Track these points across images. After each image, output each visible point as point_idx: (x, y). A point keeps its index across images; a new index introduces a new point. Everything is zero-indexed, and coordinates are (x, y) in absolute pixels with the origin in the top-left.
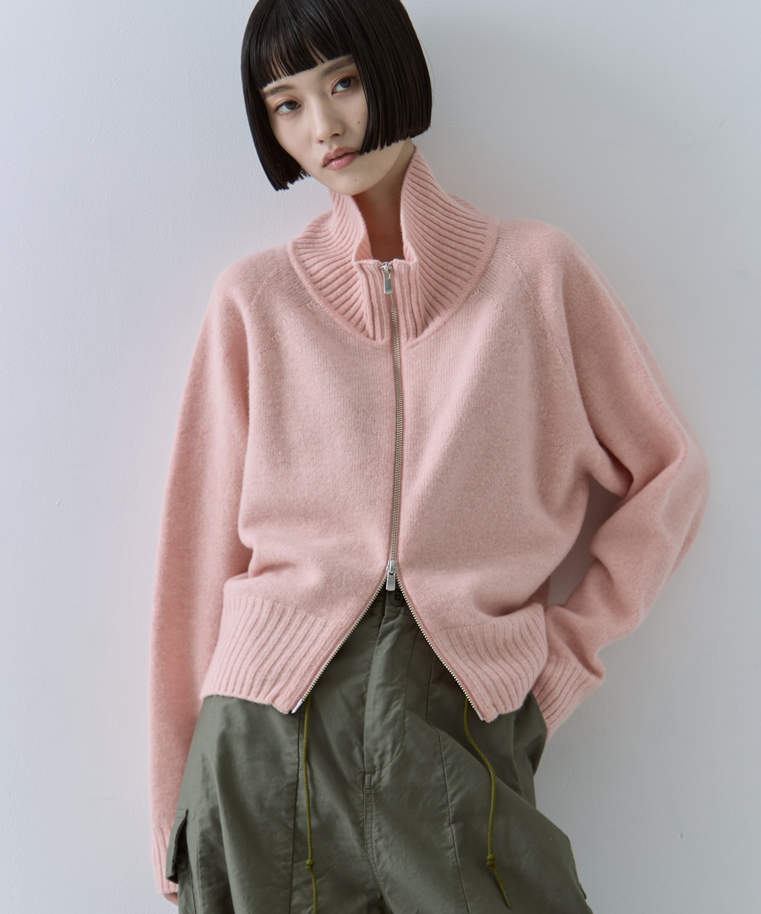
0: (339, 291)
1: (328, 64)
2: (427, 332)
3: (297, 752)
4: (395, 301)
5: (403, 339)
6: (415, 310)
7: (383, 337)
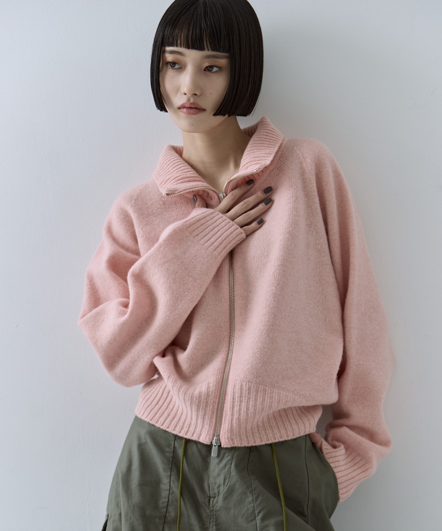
3: (169, 483)
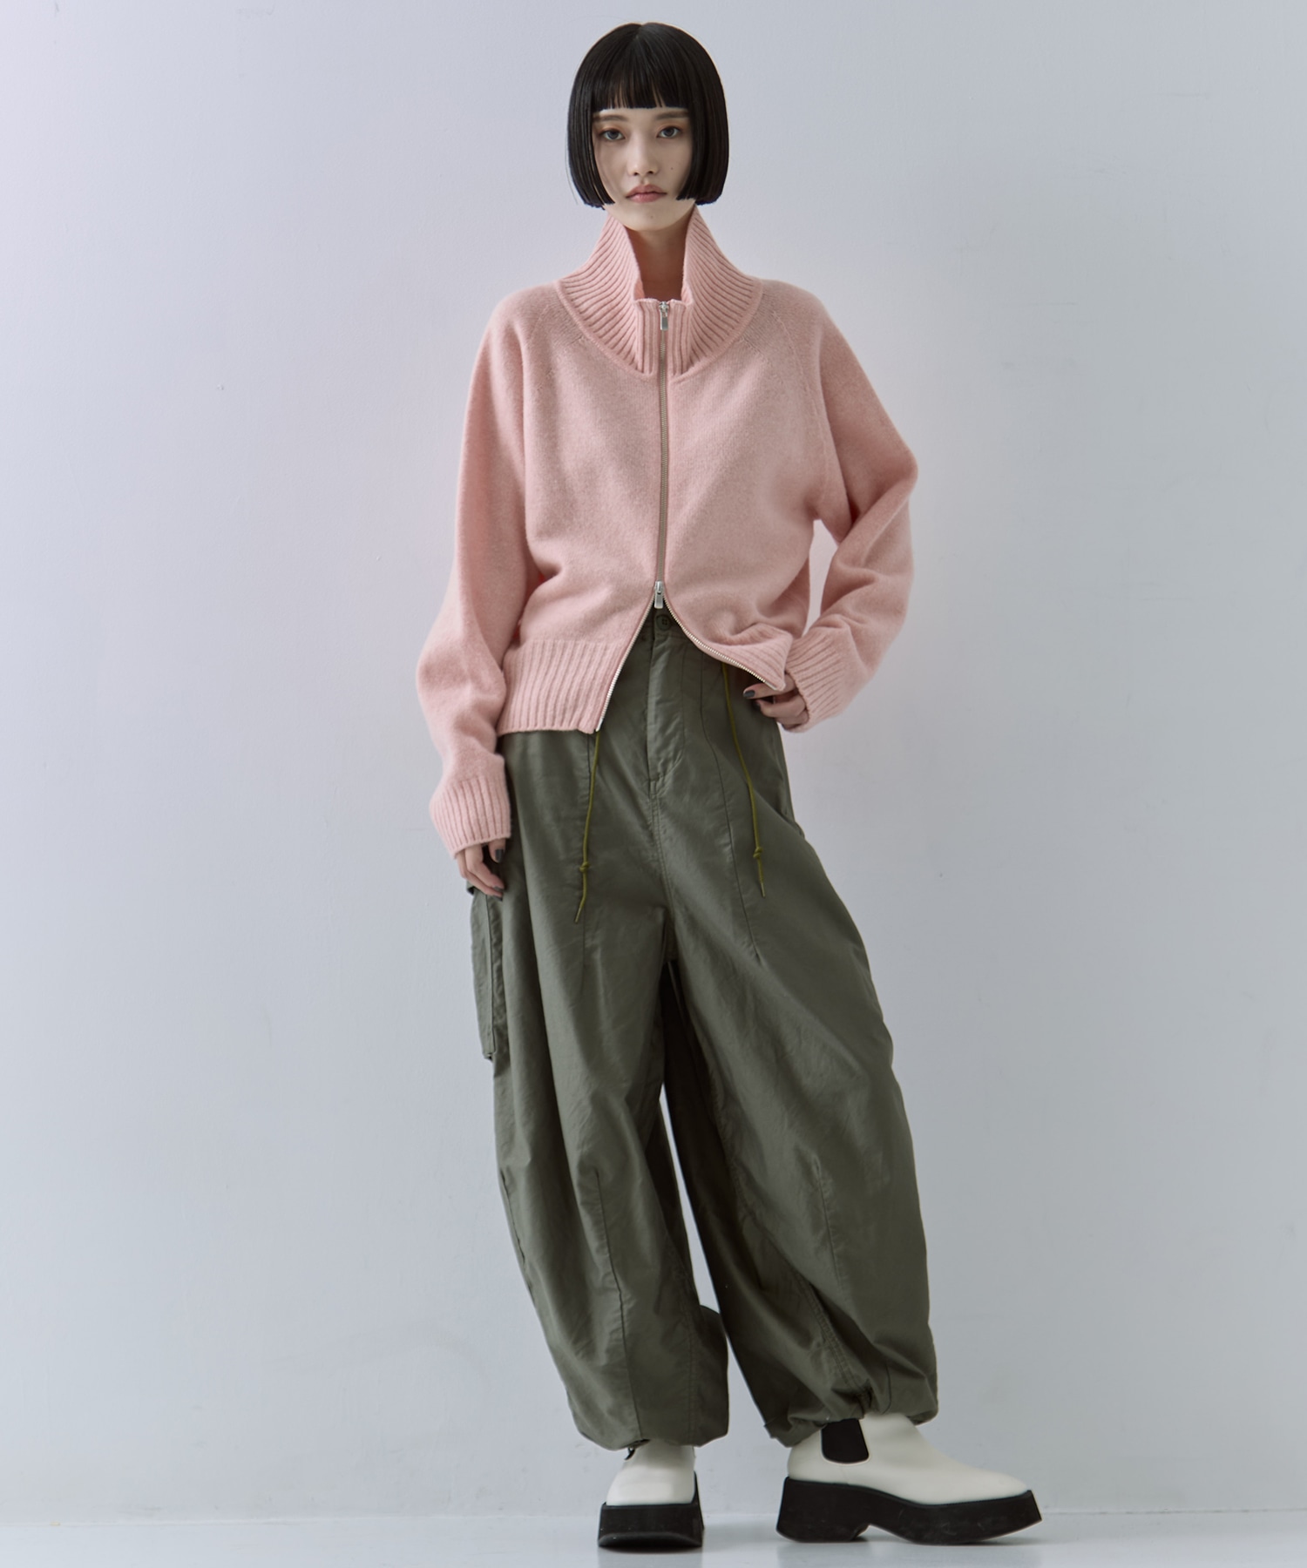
0: (607, 326)
1: (665, 110)
2: (692, 370)
4: (666, 338)
5: (670, 374)
6: (683, 347)
7: (651, 370)
